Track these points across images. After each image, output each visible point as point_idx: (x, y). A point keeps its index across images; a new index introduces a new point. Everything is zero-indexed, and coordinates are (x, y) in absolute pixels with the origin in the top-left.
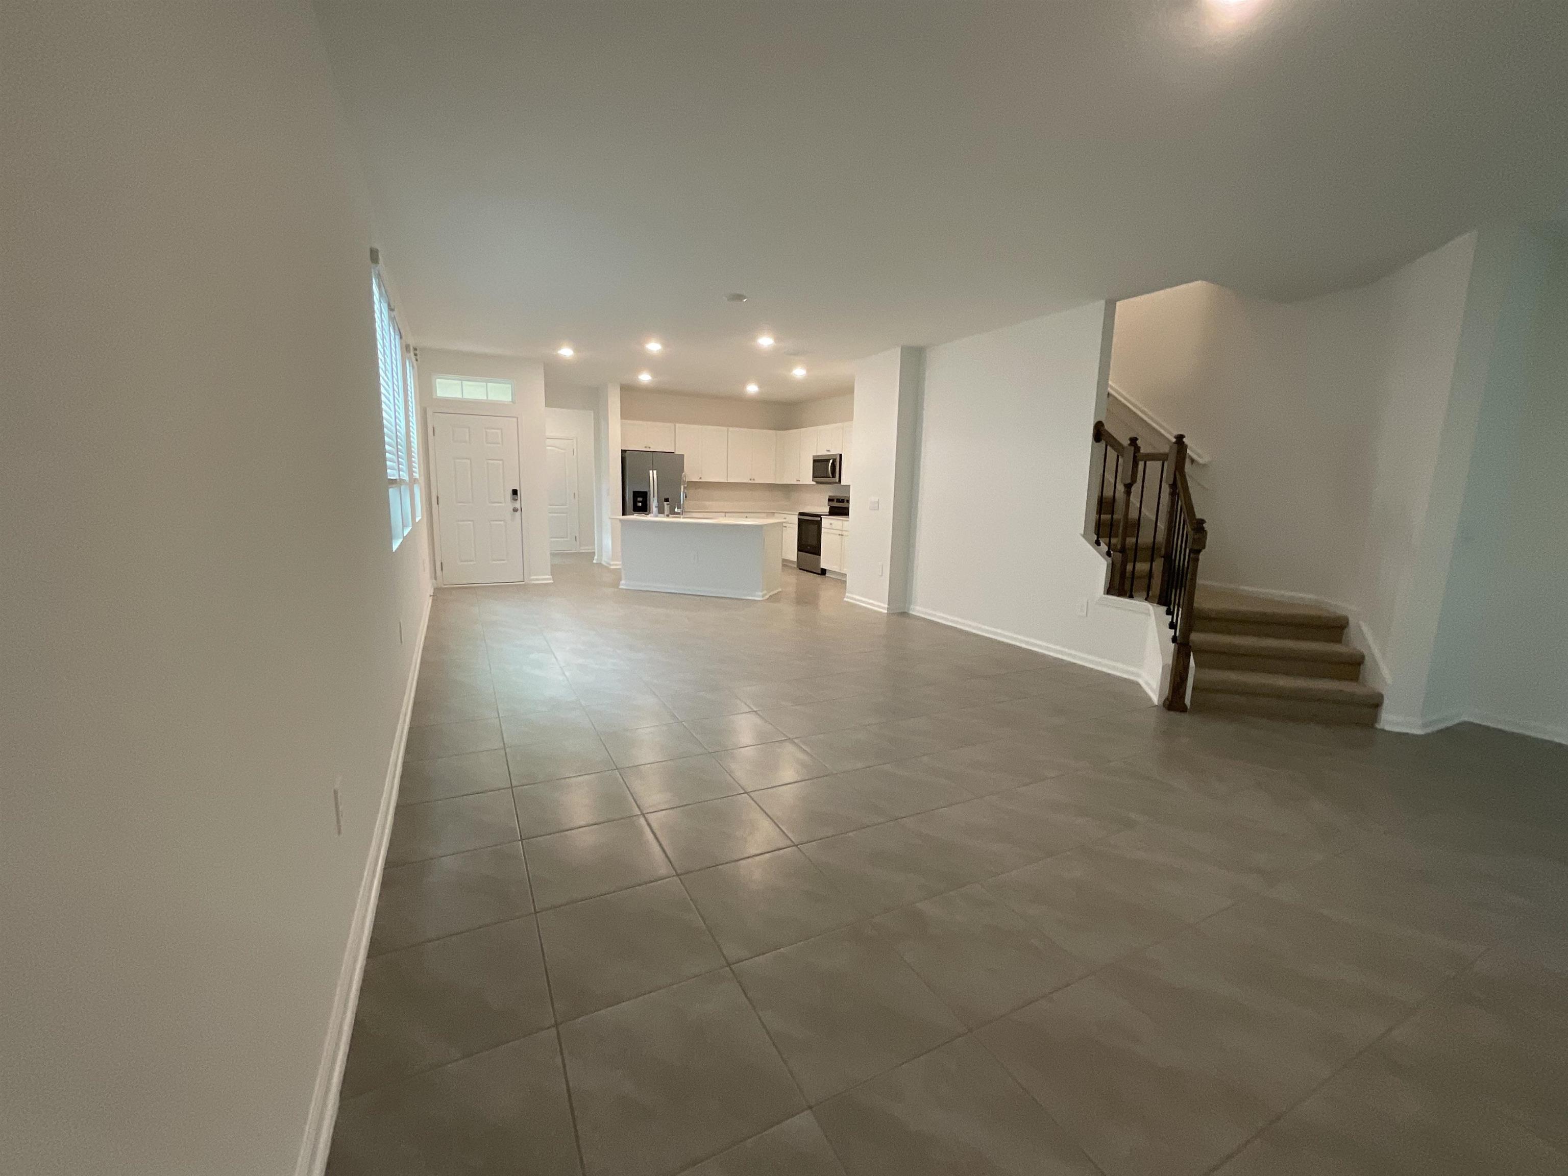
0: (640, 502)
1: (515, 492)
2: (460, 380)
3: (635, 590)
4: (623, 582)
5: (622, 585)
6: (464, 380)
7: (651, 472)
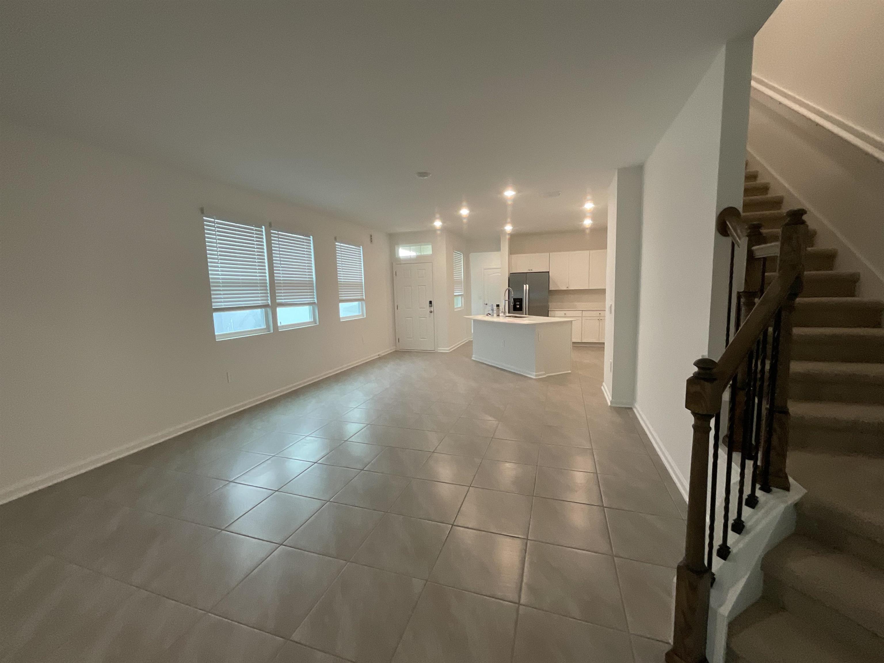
0: (518, 305)
1: (431, 302)
2: (409, 247)
3: (479, 362)
4: (474, 356)
5: (474, 357)
6: (411, 246)
7: (525, 286)
